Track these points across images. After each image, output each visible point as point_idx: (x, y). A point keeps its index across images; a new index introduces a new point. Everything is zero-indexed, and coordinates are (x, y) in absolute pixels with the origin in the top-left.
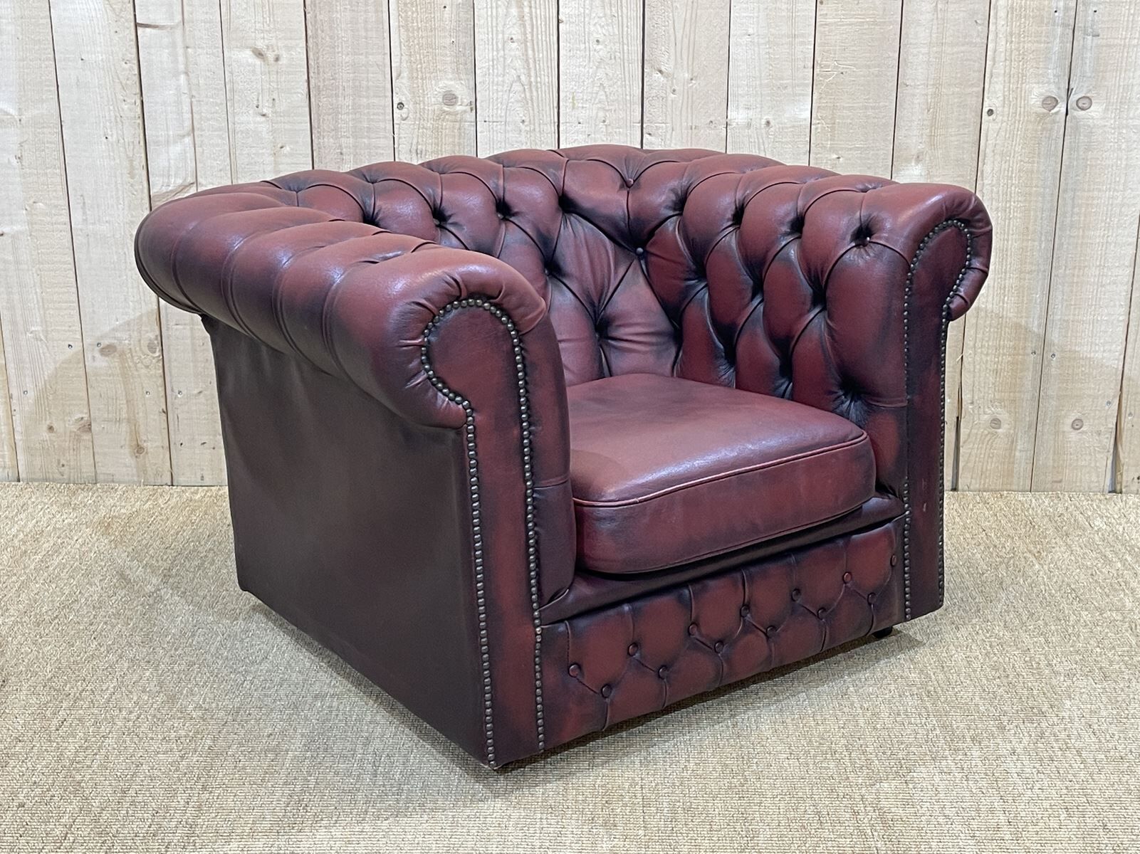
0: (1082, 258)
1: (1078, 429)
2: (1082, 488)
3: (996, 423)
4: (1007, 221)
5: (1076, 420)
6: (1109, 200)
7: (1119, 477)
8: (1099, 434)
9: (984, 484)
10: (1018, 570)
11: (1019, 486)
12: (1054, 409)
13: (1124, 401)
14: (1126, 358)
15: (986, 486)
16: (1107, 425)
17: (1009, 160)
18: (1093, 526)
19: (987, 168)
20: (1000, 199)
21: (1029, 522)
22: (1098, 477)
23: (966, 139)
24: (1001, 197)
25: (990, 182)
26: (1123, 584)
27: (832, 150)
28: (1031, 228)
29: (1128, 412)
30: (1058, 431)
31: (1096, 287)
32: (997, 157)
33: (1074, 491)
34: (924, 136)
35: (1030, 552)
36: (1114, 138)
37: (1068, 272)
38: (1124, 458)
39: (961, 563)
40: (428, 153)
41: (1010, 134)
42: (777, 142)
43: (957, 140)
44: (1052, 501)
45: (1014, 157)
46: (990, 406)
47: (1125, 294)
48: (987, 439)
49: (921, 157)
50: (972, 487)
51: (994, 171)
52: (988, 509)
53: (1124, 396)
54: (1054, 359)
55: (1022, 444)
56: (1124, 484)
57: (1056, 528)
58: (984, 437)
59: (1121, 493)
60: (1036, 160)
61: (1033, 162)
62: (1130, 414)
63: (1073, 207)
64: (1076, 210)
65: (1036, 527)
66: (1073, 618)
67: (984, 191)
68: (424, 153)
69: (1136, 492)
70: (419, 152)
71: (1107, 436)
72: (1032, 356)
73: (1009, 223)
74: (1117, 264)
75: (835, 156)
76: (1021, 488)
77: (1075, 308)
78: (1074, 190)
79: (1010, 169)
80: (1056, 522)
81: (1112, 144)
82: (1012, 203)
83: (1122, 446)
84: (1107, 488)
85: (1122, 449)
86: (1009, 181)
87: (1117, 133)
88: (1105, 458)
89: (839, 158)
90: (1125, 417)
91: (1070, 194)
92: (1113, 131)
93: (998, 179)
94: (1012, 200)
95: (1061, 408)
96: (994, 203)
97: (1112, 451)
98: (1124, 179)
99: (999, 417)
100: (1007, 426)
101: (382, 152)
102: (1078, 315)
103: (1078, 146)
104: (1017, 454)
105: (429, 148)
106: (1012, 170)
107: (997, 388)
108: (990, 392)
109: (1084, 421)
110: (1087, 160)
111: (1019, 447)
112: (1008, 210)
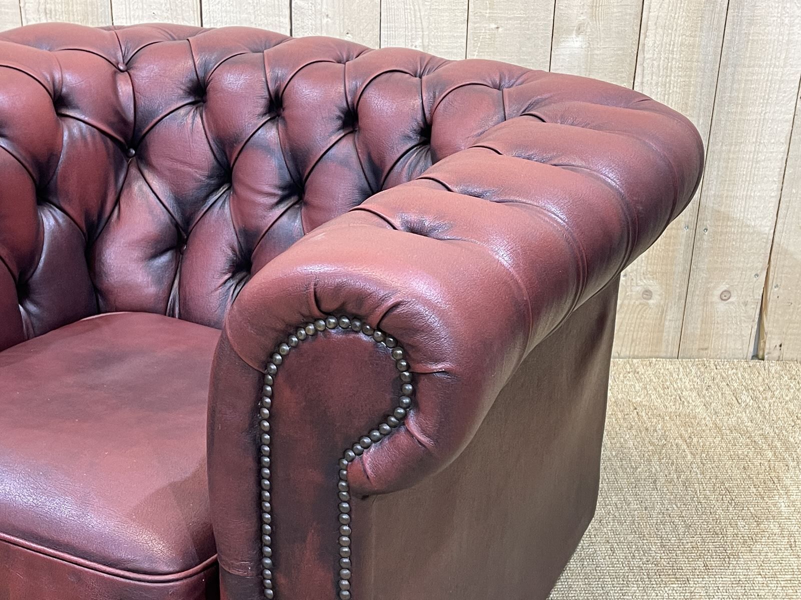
0: (739, 135)
1: (725, 300)
2: (726, 355)
3: (648, 294)
4: (667, 96)
5: (725, 291)
6: (768, 76)
7: (762, 344)
8: (746, 304)
9: (634, 351)
10: (670, 461)
11: (666, 352)
12: (704, 280)
13: (771, 274)
14: (776, 233)
15: (636, 353)
16: (754, 297)
17: (671, 34)
18: (740, 401)
19: (649, 41)
20: (661, 74)
21: (678, 398)
22: (743, 344)
23: (629, 11)
24: (661, 71)
25: (651, 56)
26: (776, 480)
27: (491, 19)
28: (690, 104)
29: (774, 285)
30: (707, 302)
31: (750, 163)
32: (659, 30)
33: (719, 359)
34: (586, 7)
35: (681, 436)
36: (778, 13)
37: (724, 148)
38: (768, 327)
39: (614, 453)
40: (58, 14)
41: (673, 6)
42: (433, 9)
43: (619, 12)
44: (699, 369)
45: (676, 30)
46: (643, 278)
47: (778, 170)
48: (638, 310)
49: (582, 29)
50: (622, 355)
51: (656, 45)
52: (637, 380)
53: (772, 268)
54: (706, 233)
55: (673, 315)
56: (766, 351)
57: (705, 405)
58: (634, 308)
59: (763, 359)
60: (698, 33)
61: (695, 36)
62: (777, 286)
63: (733, 83)
64: (736, 86)
65: (685, 403)
66: (730, 530)
67: (645, 65)
68: (53, 13)
69: (777, 358)
70: (48, 12)
71: (753, 306)
72: (686, 231)
73: (669, 98)
74: (773, 141)
75: (493, 26)
76: (669, 355)
77: (729, 184)
78: (735, 66)
79: (672, 43)
80: (704, 396)
81: (775, 19)
82: (672, 78)
83: (766, 316)
84: (750, 355)
85: (767, 318)
86: (671, 56)
87: (780, 8)
88: (750, 327)
89: (498, 28)
90: (772, 288)
91: (730, 70)
92: (777, 5)
93: (659, 52)
94: (673, 75)
95: (710, 280)
96: (654, 77)
97: (757, 320)
98: (784, 55)
99: (651, 289)
100: (657, 297)
101: (7, 10)
102: (732, 191)
103: (741, 21)
104: (667, 323)
105: (59, 7)
106: (674, 45)
107: (650, 261)
108: (643, 265)
109: (732, 292)
110: (749, 34)
111: (668, 318)
112: (667, 84)
